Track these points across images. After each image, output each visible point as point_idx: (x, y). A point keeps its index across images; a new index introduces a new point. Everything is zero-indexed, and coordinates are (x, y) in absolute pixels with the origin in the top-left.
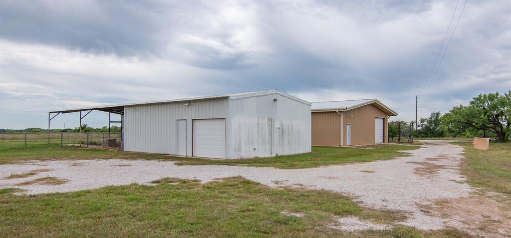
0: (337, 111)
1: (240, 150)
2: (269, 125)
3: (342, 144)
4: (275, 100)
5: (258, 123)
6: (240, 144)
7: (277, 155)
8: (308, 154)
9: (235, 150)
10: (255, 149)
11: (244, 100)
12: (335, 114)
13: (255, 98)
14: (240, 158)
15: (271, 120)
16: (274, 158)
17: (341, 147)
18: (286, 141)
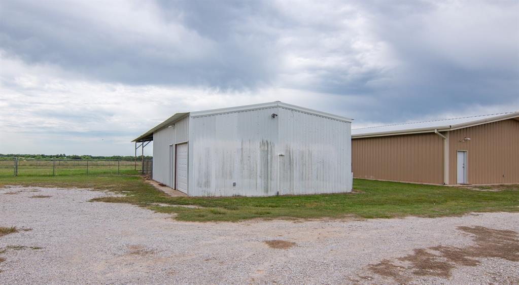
0: (436, 132)
1: (207, 184)
2: (263, 151)
3: (447, 181)
4: (274, 116)
5: (242, 149)
6: (208, 175)
7: (278, 193)
8: (345, 195)
9: (199, 185)
10: (234, 184)
11: (217, 117)
12: (432, 137)
13: (236, 114)
14: (206, 195)
15: (265, 143)
16: (273, 197)
17: (443, 187)
18: (296, 174)
